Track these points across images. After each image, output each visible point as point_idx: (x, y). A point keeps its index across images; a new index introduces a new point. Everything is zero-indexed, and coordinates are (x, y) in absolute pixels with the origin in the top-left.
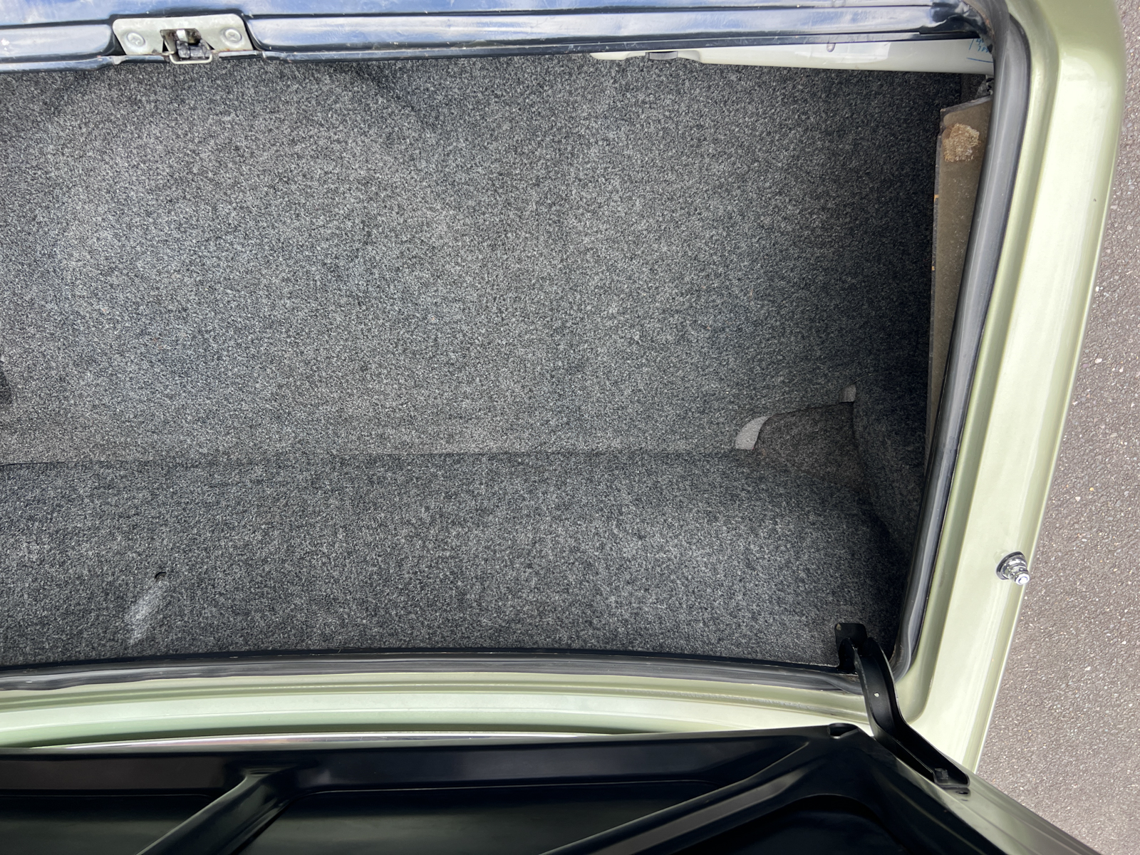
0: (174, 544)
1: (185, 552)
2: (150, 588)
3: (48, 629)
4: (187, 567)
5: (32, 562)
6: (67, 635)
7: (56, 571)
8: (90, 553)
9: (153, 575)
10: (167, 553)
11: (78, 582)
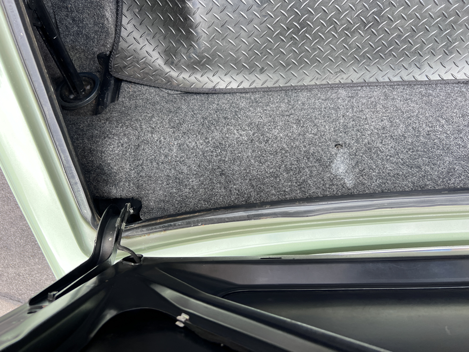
0: (334, 128)
1: (345, 133)
2: (336, 154)
3: (280, 180)
4: (354, 141)
5: (245, 141)
6: (296, 183)
7: (265, 146)
8: (281, 135)
9: (334, 146)
10: (333, 133)
11: (284, 152)
